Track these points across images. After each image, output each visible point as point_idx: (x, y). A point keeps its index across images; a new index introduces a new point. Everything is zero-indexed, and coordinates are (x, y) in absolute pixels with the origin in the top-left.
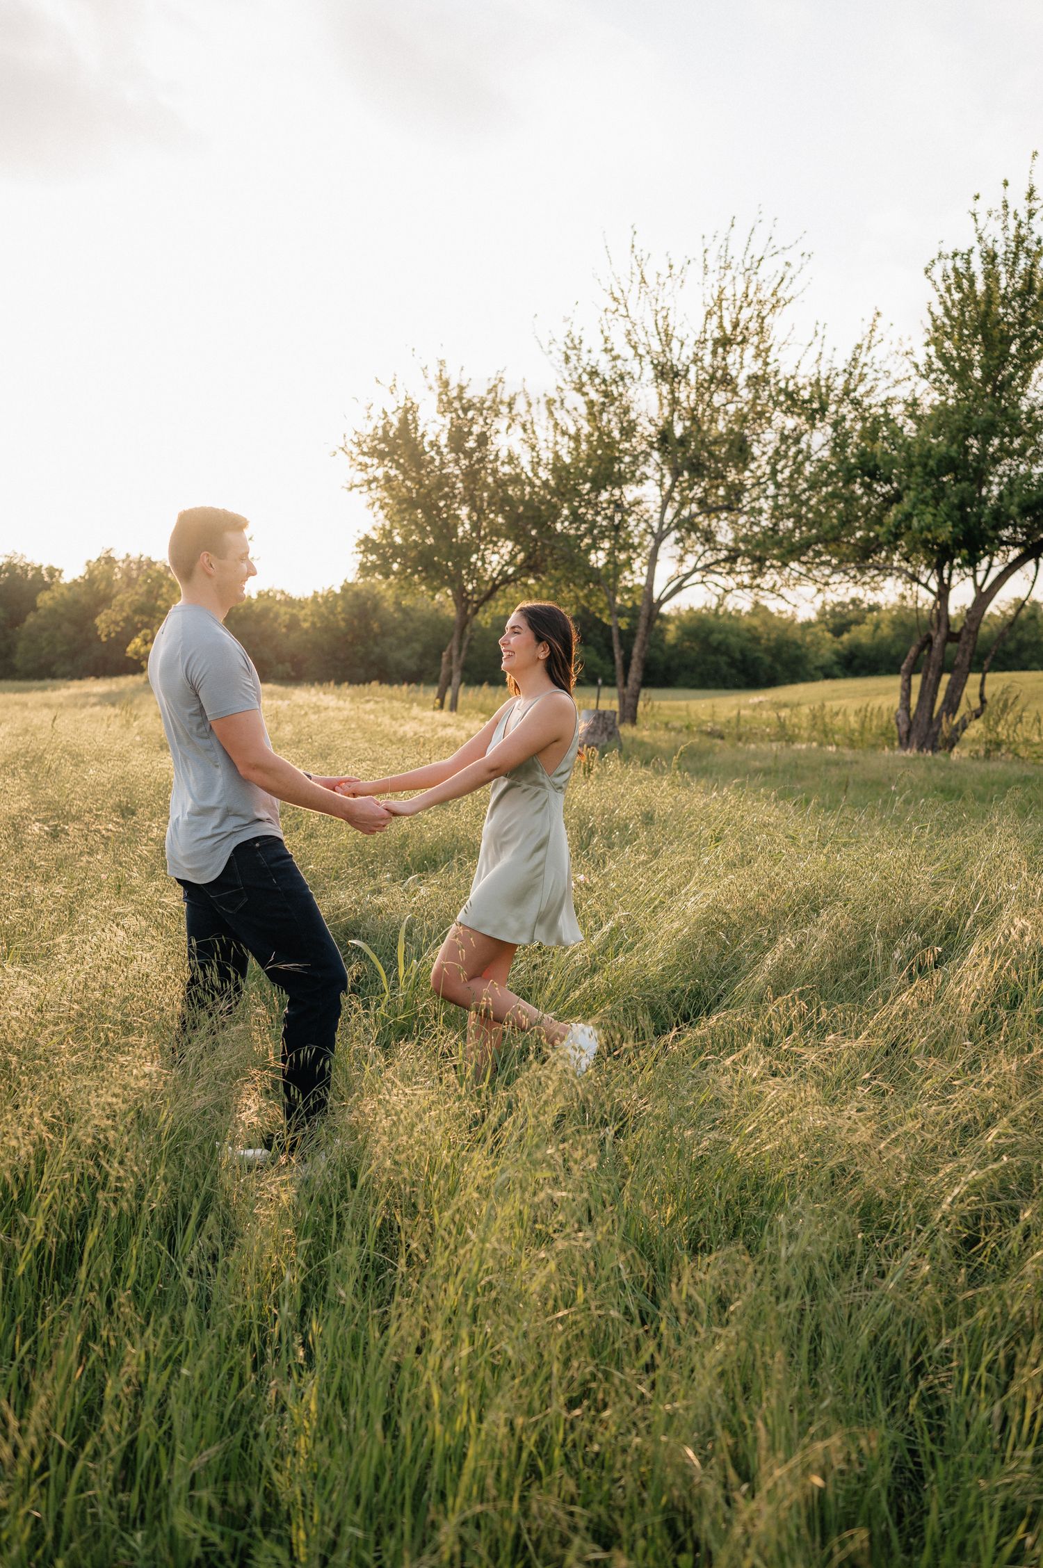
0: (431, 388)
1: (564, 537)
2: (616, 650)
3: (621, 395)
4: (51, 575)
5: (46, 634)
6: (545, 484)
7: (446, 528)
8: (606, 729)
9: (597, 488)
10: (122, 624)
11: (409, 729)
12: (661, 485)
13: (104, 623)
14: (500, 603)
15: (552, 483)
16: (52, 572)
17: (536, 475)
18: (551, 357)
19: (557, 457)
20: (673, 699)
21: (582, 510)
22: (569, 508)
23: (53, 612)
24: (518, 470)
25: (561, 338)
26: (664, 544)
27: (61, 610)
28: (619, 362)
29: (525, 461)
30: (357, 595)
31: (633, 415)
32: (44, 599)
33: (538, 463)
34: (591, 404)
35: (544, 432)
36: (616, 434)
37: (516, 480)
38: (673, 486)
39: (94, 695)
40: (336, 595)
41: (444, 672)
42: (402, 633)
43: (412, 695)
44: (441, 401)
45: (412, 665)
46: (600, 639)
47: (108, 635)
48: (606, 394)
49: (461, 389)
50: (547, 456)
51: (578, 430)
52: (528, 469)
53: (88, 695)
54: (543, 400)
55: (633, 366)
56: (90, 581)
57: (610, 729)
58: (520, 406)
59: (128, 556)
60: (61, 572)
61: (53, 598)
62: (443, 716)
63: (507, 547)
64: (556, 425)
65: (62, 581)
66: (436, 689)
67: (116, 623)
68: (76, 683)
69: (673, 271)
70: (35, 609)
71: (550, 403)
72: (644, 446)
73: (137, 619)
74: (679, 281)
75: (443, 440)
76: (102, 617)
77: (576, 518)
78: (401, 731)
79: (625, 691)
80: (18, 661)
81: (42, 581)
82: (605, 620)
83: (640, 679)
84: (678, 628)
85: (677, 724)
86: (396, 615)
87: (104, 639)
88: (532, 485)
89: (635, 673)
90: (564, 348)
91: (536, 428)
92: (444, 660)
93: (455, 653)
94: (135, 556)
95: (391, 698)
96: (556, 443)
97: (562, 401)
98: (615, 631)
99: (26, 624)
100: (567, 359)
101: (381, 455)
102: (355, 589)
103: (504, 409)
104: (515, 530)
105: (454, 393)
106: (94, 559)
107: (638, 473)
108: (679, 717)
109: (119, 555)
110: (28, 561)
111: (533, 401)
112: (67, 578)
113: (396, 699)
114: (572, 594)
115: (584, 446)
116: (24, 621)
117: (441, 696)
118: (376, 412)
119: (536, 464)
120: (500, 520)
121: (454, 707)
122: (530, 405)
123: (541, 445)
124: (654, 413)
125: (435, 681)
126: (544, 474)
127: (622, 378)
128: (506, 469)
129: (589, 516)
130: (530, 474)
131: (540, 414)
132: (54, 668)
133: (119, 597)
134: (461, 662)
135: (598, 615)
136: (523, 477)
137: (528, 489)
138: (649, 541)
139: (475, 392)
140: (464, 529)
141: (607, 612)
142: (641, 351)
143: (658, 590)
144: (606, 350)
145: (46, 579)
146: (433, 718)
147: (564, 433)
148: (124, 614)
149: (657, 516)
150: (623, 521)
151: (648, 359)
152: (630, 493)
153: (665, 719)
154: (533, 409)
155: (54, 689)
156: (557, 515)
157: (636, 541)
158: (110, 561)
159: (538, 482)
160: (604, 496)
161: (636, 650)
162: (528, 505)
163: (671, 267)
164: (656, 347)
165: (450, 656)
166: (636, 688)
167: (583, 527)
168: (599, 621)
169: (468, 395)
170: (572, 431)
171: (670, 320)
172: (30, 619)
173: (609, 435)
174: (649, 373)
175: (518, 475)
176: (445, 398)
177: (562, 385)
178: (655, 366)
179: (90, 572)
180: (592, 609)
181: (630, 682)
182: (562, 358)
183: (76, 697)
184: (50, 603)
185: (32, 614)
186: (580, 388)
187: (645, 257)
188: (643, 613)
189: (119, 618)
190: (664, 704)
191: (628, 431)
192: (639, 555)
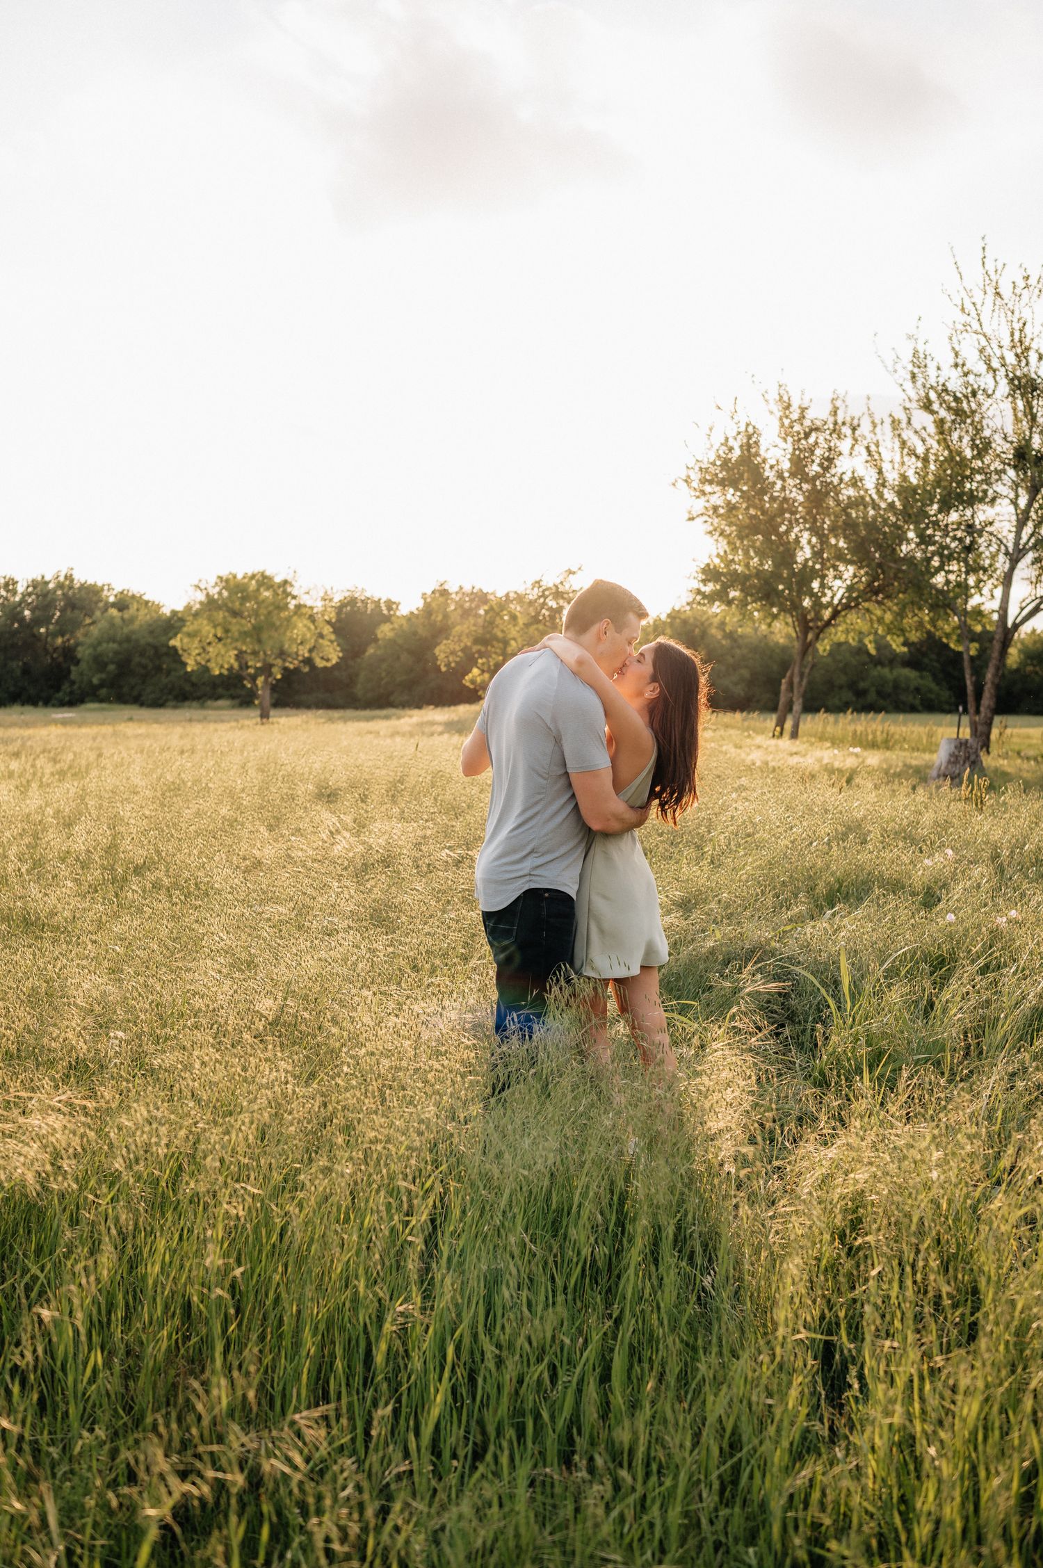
0: (771, 413)
1: (909, 560)
2: (967, 676)
3: (973, 412)
4: (389, 609)
5: (384, 666)
6: (891, 506)
7: (785, 554)
8: (968, 758)
9: (946, 507)
10: (460, 654)
11: (756, 757)
12: (1014, 503)
13: (444, 654)
14: (840, 629)
15: (898, 504)
16: (390, 604)
17: (881, 495)
18: (896, 376)
19: (904, 477)
20: (1021, 727)
21: (929, 532)
22: (915, 530)
23: (392, 642)
24: (862, 493)
25: (907, 356)
26: (1021, 565)
27: (400, 641)
28: (971, 378)
29: (870, 483)
30: (685, 622)
31: (987, 433)
32: (385, 631)
33: (884, 486)
34: (940, 423)
35: (890, 452)
36: (968, 453)
37: (859, 502)
38: (1030, 504)
39: (440, 724)
40: (664, 623)
41: (783, 699)
42: (731, 660)
43: (746, 724)
44: (782, 425)
45: (739, 691)
46: (935, 664)
47: (448, 665)
48: (959, 412)
49: (803, 410)
50: (892, 477)
51: (927, 450)
52: (873, 492)
53: (432, 723)
54: (888, 421)
55: (987, 381)
56: (428, 611)
57: (973, 758)
58: (865, 428)
59: (461, 588)
60: (398, 605)
61: (393, 629)
62: (785, 743)
63: (849, 571)
64: (903, 443)
65: (398, 613)
66: (774, 717)
67: (453, 653)
68: (416, 712)
69: (1030, 282)
70: (376, 640)
71: (895, 424)
72: (997, 465)
73: (475, 648)
74: (1037, 291)
75: (786, 465)
76: (442, 647)
77: (924, 540)
78: (748, 760)
79: (977, 718)
80: (359, 690)
81: (382, 613)
82: (952, 646)
83: (992, 704)
84: (1020, 651)
85: (1031, 753)
86: (724, 642)
87: (443, 669)
88: (875, 506)
89: (987, 700)
90: (910, 367)
91: (881, 449)
92: (783, 687)
93: (796, 680)
94: (467, 588)
95: (727, 726)
96: (903, 463)
97: (909, 422)
98: (965, 657)
99: (367, 654)
100: (914, 376)
101: (722, 483)
102: (683, 616)
103: (846, 430)
104: (860, 555)
105: (795, 416)
106: (429, 592)
107: (990, 492)
108: (1030, 746)
109: (452, 588)
110: (368, 595)
111: (878, 421)
112: (404, 610)
113: (733, 727)
114: (916, 619)
115: (932, 467)
116: (364, 651)
117: (781, 723)
118: (718, 439)
119: (882, 483)
120: (842, 544)
121: (794, 735)
122: (874, 425)
123: (886, 467)
124: (1009, 429)
125: (774, 709)
126: (890, 496)
127: (974, 394)
128: (851, 492)
129: (937, 538)
130: (875, 497)
131: (885, 435)
132: (392, 698)
133: (458, 628)
134: (802, 690)
135: (944, 640)
136: (868, 499)
137: (872, 512)
138: (1002, 563)
139: (819, 413)
140: (804, 554)
141: (955, 637)
142: (995, 364)
143: (1013, 614)
144: (956, 365)
145: (385, 612)
146: (776, 746)
147: (913, 453)
148: (462, 645)
149: (1012, 536)
150: (973, 542)
151: (1002, 372)
152: (983, 513)
153: (1017, 748)
154: (878, 430)
155: (399, 718)
156: (902, 538)
157: (987, 562)
158: (444, 593)
159: (883, 505)
160: (954, 516)
161: (989, 676)
162: (871, 526)
163: (1027, 278)
164: (1011, 359)
165: (791, 684)
166: (989, 715)
167: (931, 548)
168: (947, 646)
169: (810, 415)
170: (920, 450)
171: (1028, 329)
172: (371, 650)
173: (960, 453)
174: (1004, 387)
175: (862, 498)
176: (787, 422)
177: (908, 405)
178: (1012, 380)
179: (427, 605)
180: (938, 634)
181: (982, 709)
182: (909, 376)
183: (421, 725)
184: (390, 635)
185: (373, 645)
186: (927, 406)
187: (1000, 267)
188: (997, 637)
189: (458, 648)
190: (1016, 731)
191: (983, 448)
192: (991, 577)
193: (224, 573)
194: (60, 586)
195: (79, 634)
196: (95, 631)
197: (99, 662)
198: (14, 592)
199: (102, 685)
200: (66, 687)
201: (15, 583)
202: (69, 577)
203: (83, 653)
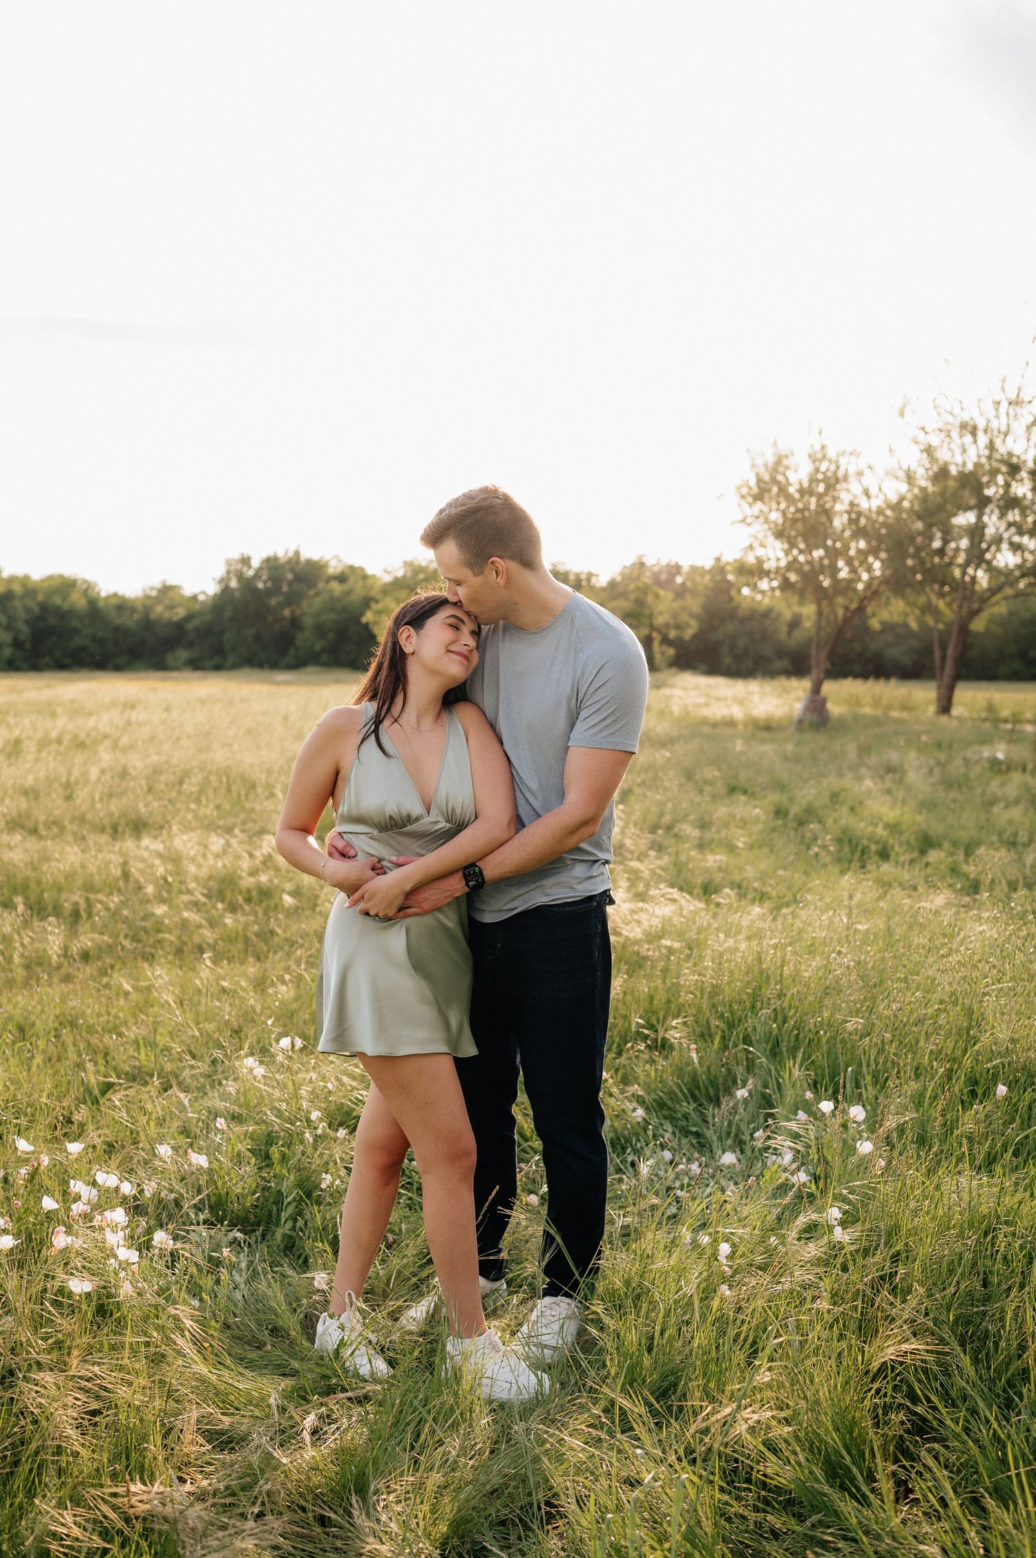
2: (936, 651)
79: (941, 683)
98: (936, 635)
161: (950, 651)
166: (950, 681)
181: (945, 677)
193: (409, 558)
194: (289, 561)
195: (305, 604)
196: (318, 602)
197: (320, 630)
198: (250, 567)
199: (323, 650)
200: (292, 652)
201: (249, 559)
202: (297, 553)
203: (308, 621)
